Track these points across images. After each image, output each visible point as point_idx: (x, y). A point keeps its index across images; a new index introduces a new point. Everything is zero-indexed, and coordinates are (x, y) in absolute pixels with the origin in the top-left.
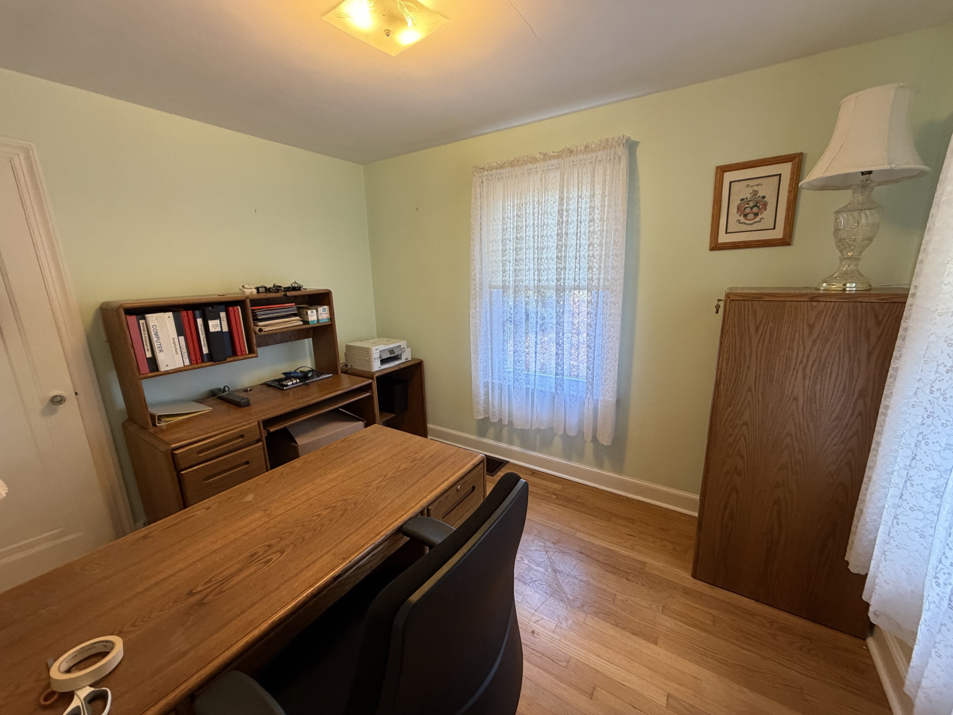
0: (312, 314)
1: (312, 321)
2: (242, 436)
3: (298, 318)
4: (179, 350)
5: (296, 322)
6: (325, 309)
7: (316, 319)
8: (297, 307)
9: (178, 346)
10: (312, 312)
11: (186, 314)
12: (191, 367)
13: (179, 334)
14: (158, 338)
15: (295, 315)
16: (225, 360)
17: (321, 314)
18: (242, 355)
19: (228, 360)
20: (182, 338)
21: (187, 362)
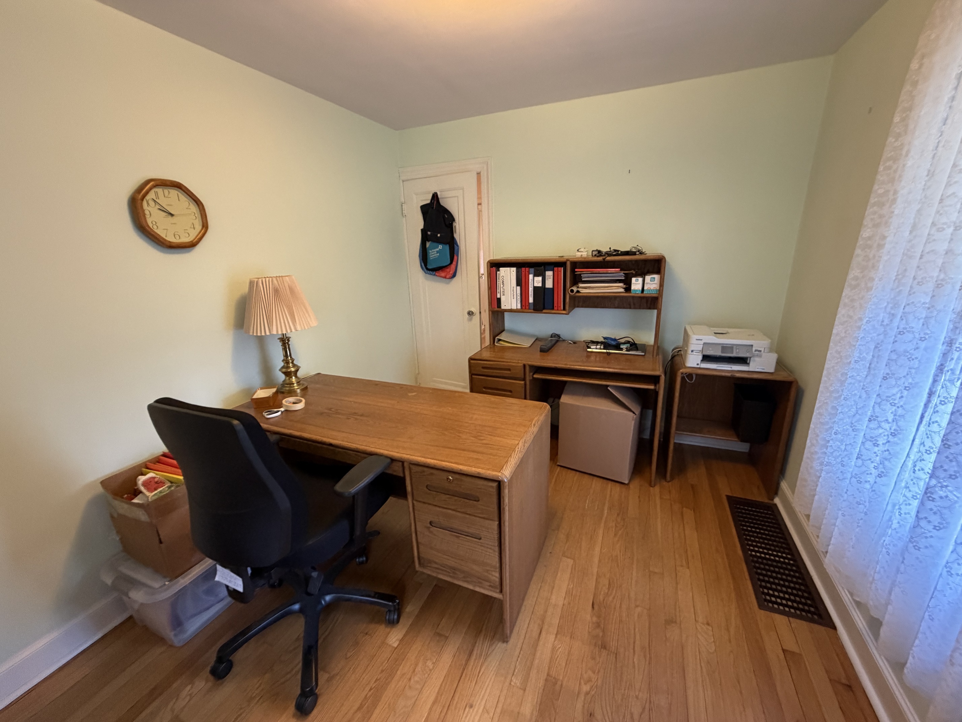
0: (637, 282)
1: (635, 290)
2: (509, 370)
3: (621, 284)
4: (515, 296)
5: (618, 288)
6: (654, 278)
7: (641, 289)
8: (624, 273)
9: (515, 293)
10: (637, 281)
11: (524, 271)
12: (521, 310)
13: (518, 285)
14: (503, 285)
15: (619, 281)
16: (542, 311)
17: (647, 283)
18: (558, 310)
19: (544, 311)
20: (519, 288)
21: (519, 307)
